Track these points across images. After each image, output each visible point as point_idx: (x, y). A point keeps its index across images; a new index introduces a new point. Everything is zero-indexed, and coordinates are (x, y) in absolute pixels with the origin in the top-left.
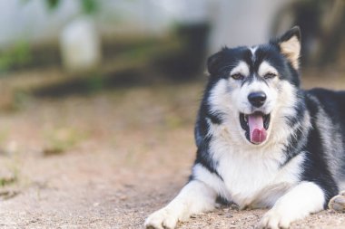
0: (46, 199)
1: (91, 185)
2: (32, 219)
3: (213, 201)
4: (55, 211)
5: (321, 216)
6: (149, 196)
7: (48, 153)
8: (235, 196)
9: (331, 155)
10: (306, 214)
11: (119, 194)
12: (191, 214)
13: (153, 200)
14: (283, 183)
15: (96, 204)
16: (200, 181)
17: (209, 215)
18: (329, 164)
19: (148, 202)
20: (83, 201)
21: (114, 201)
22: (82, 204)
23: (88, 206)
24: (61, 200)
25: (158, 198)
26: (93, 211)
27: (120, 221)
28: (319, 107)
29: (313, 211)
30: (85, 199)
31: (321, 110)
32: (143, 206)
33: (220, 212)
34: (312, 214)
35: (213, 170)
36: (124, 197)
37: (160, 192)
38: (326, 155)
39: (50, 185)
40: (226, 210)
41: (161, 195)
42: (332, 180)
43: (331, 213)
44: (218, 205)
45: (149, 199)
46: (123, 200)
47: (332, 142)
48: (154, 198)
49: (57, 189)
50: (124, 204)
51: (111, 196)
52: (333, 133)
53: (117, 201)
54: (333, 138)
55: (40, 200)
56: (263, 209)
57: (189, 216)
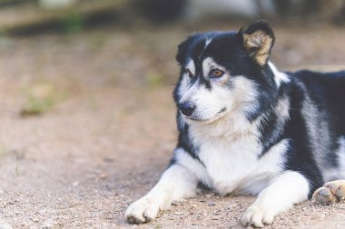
0: (24, 174)
1: (70, 157)
2: (10, 200)
3: (194, 186)
4: (33, 190)
5: (305, 209)
6: (130, 174)
7: (26, 113)
8: (218, 184)
9: (316, 144)
10: (290, 205)
11: (99, 171)
12: (172, 200)
13: (133, 180)
14: (265, 173)
15: (76, 184)
16: (182, 166)
17: (191, 202)
18: (314, 153)
19: (128, 183)
20: (62, 178)
21: (93, 179)
22: (61, 182)
23: (66, 185)
24: (39, 176)
25: (139, 178)
26: (72, 192)
27: (100, 206)
28: (306, 94)
29: (297, 202)
30: (65, 176)
31: (307, 98)
32: (123, 187)
33: (202, 198)
34: (296, 205)
35: (195, 156)
36: (103, 175)
37: (141, 171)
38: (311, 144)
39: (28, 155)
40: (209, 196)
41: (142, 174)
42: (317, 169)
43: (315, 204)
44: (199, 191)
45: (129, 179)
46: (104, 179)
47: (317, 131)
48: (135, 178)
49: (34, 161)
50: (104, 184)
51: (90, 173)
52: (319, 121)
53: (97, 180)
54: (319, 126)
55: (18, 175)
56: (246, 196)
57: (169, 204)
